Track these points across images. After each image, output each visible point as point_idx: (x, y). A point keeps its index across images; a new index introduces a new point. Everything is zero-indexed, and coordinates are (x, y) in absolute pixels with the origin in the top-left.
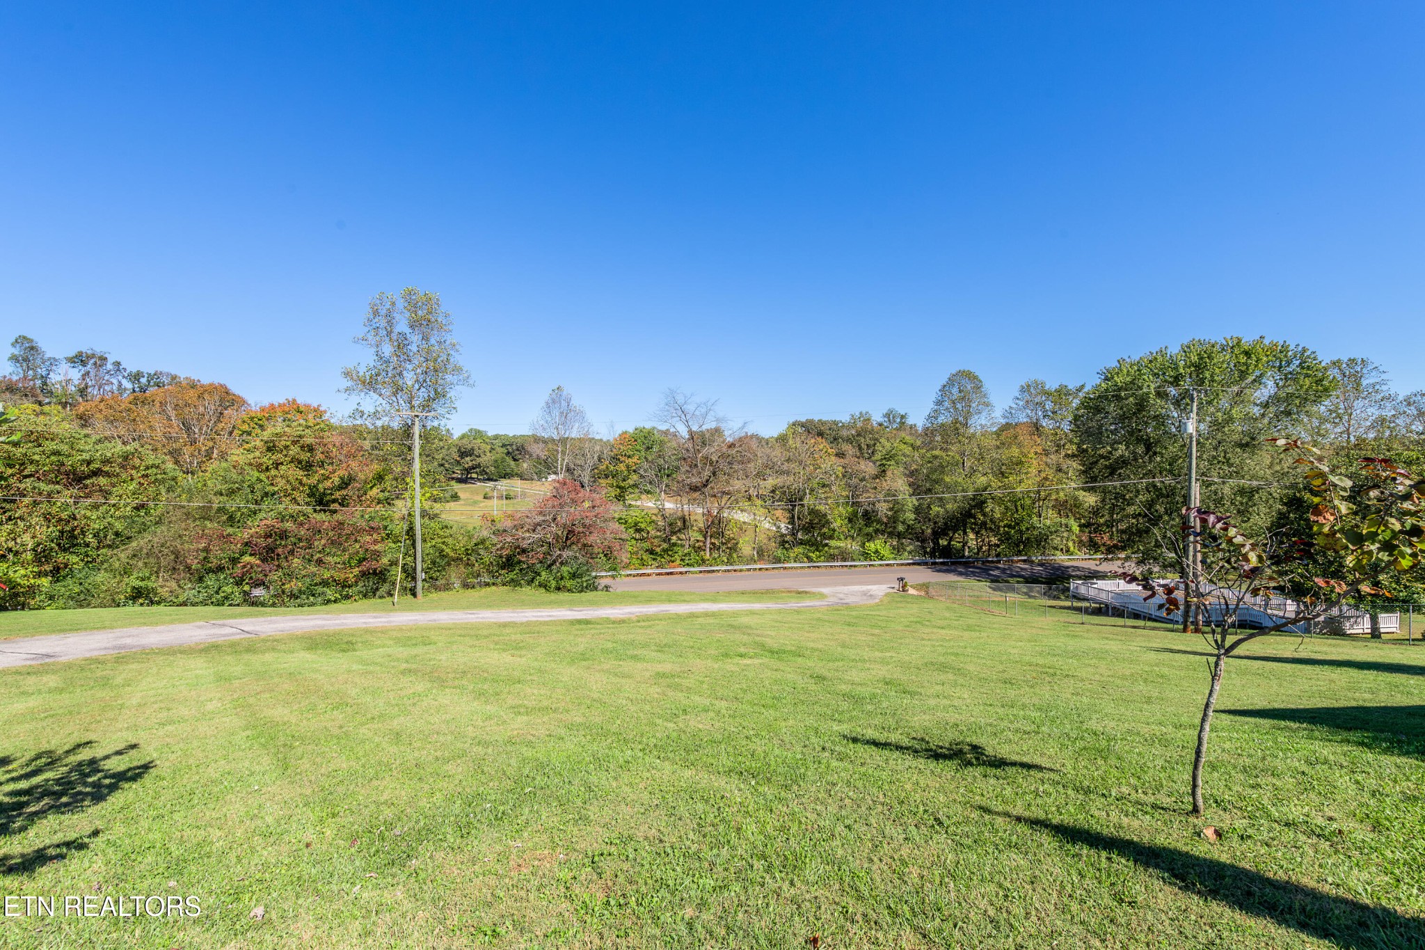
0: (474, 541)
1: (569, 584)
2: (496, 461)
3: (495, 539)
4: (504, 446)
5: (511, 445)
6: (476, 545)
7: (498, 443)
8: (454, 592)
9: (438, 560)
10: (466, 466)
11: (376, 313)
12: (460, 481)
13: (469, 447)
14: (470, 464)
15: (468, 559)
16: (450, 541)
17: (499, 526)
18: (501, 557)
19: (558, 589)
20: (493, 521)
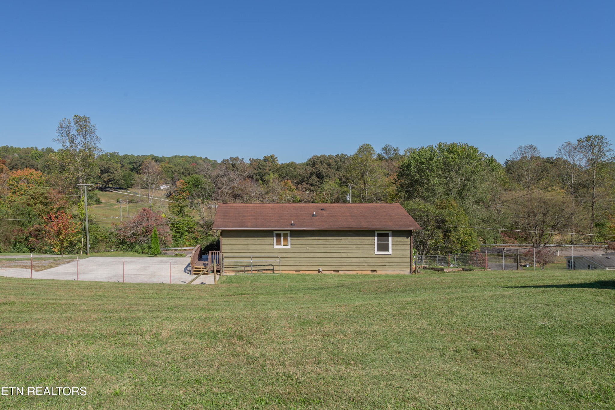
0: (108, 233)
1: (147, 251)
2: (125, 176)
3: (117, 232)
4: (130, 163)
5: (136, 163)
6: (110, 235)
7: (126, 161)
8: (101, 253)
9: (95, 240)
10: (105, 180)
11: (62, 127)
12: (101, 189)
13: (107, 166)
14: (108, 178)
15: (107, 240)
16: (99, 233)
17: (119, 227)
18: (120, 240)
19: (142, 253)
20: (116, 225)
